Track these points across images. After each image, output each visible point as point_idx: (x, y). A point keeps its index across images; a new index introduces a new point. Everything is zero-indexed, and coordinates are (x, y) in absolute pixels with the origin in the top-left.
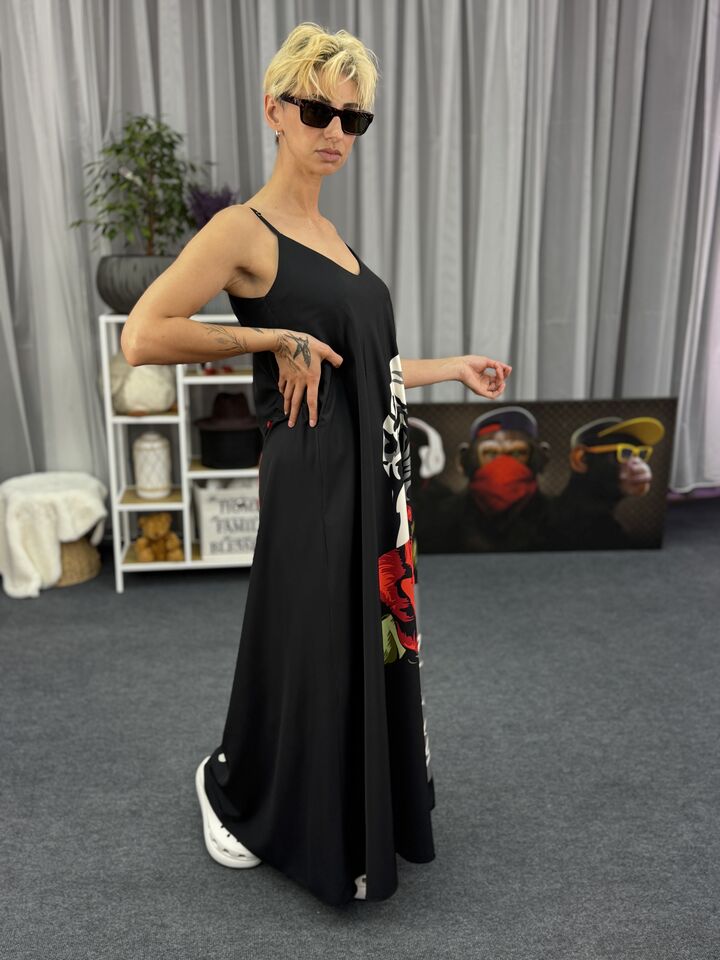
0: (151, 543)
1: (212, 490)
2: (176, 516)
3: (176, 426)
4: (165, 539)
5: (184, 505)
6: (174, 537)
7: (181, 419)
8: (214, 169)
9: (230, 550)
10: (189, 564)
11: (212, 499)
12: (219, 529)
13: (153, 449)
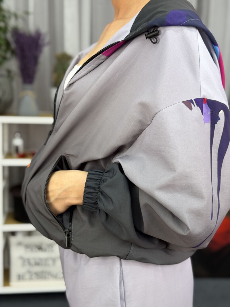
1: (19, 238)
8: (31, 18)
9: (31, 279)
11: (20, 244)
12: (23, 264)
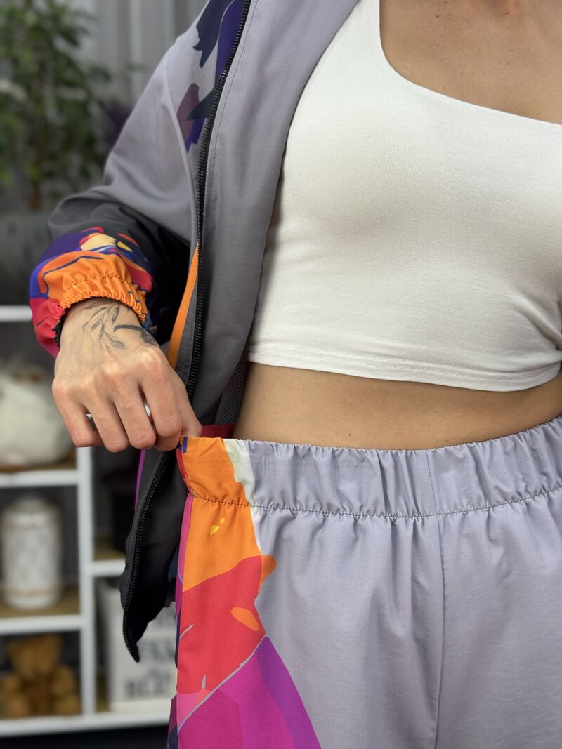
0: (26, 686)
2: (70, 640)
3: (72, 490)
4: (50, 678)
5: (83, 621)
6: (66, 674)
7: (81, 476)
10: (90, 719)
13: (33, 527)
